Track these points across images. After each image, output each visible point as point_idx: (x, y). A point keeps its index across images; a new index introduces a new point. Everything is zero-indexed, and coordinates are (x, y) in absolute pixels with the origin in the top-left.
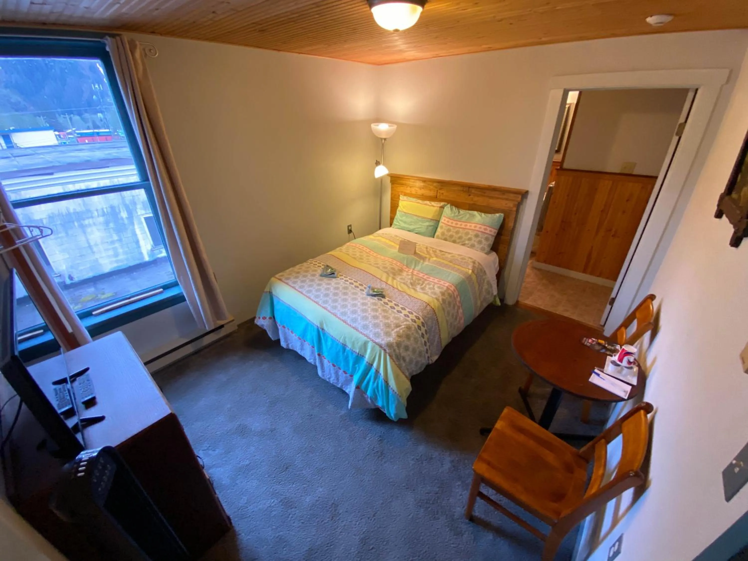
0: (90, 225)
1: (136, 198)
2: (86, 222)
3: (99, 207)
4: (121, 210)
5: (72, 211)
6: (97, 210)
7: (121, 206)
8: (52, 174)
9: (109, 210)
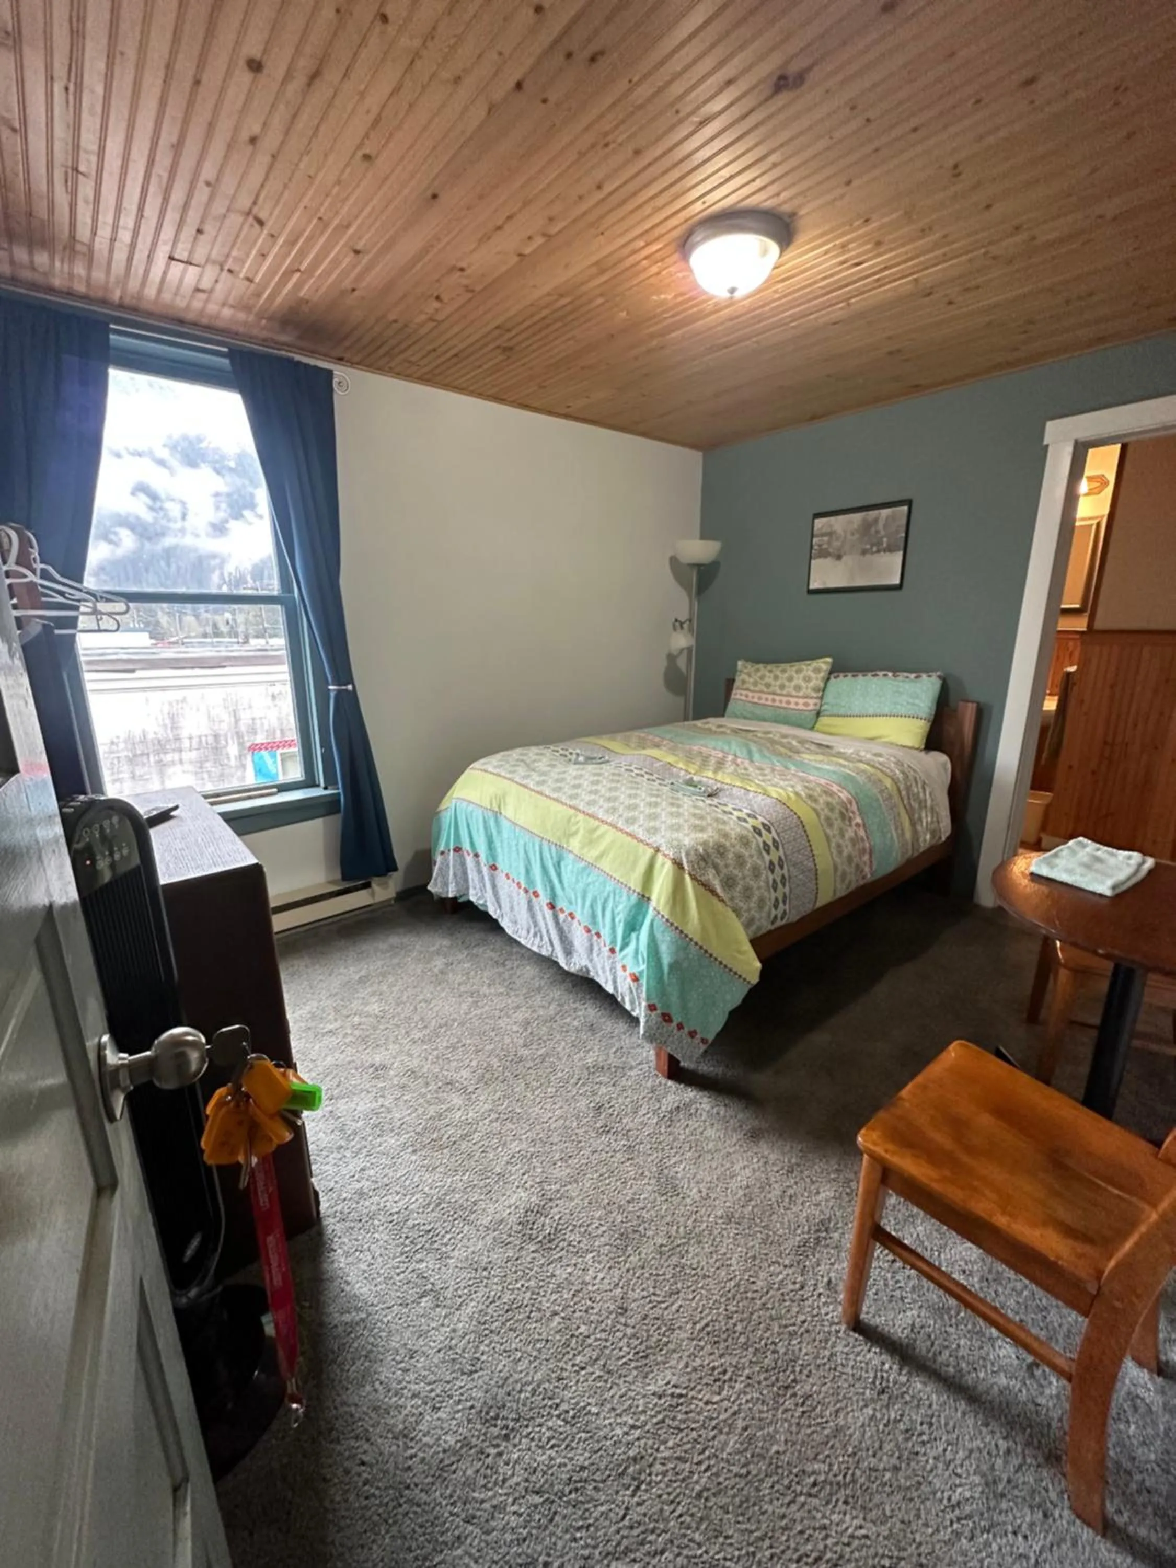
0: (173, 763)
1: (258, 722)
2: (169, 758)
3: (195, 733)
4: (230, 741)
5: (150, 736)
6: (190, 738)
7: (229, 735)
8: (133, 671)
9: (211, 740)
